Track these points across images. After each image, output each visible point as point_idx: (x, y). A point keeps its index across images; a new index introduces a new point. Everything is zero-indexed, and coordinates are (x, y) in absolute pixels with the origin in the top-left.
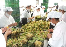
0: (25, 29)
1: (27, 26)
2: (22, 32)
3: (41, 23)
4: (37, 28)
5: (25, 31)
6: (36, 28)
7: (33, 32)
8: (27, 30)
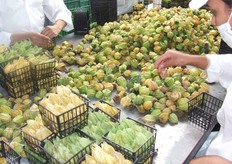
0: (94, 46)
1: (111, 31)
2: (76, 63)
3: (177, 23)
4: (151, 47)
5: (92, 58)
6: (144, 49)
7: (124, 66)
8: (101, 54)
